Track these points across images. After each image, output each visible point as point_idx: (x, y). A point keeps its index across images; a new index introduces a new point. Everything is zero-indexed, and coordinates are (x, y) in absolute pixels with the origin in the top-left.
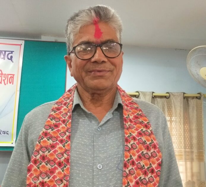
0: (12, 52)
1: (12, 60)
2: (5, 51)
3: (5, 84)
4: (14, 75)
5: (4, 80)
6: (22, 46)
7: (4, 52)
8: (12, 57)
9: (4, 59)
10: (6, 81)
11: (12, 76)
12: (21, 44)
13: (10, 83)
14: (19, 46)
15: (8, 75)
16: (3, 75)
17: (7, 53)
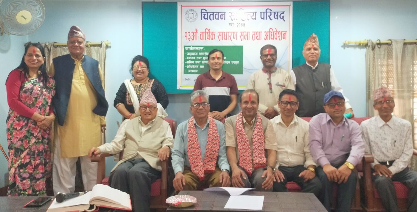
0: (283, 12)
1: (283, 19)
2: (278, 12)
3: (280, 40)
4: (286, 32)
5: (279, 37)
6: (291, 6)
7: (276, 13)
8: (283, 17)
9: (278, 19)
10: (280, 37)
11: (285, 33)
12: (290, 5)
13: (284, 39)
14: (289, 7)
15: (282, 32)
16: (278, 33)
17: (279, 14)
